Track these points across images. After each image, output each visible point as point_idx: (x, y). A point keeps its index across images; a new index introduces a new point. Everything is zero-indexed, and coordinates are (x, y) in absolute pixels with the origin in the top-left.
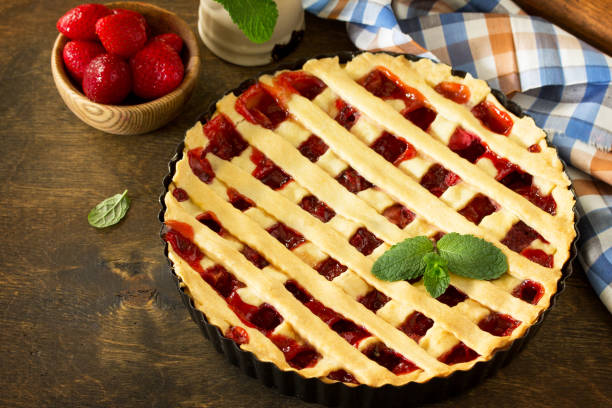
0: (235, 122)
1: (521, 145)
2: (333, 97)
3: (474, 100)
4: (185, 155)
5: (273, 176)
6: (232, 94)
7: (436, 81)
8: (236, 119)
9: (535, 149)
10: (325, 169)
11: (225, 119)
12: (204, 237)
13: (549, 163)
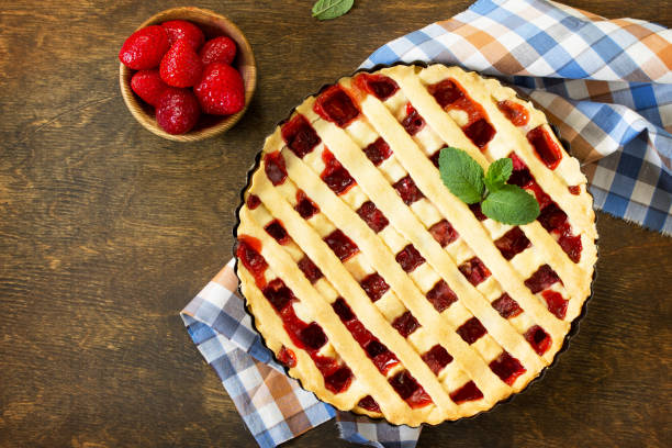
0: (311, 121)
1: (563, 182)
2: (404, 100)
3: (532, 124)
4: (262, 163)
6: (311, 97)
7: (501, 99)
9: (574, 190)
10: (385, 175)
13: (584, 210)
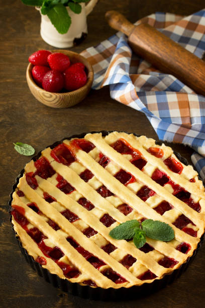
0: (50, 161)
1: (186, 178)
2: (98, 152)
3: (165, 156)
4: (24, 175)
5: (66, 188)
6: (49, 148)
7: (148, 147)
8: (51, 160)
9: (192, 181)
10: (91, 186)
11: (45, 160)
12: (30, 214)
13: (199, 188)
